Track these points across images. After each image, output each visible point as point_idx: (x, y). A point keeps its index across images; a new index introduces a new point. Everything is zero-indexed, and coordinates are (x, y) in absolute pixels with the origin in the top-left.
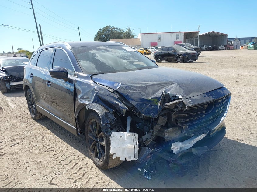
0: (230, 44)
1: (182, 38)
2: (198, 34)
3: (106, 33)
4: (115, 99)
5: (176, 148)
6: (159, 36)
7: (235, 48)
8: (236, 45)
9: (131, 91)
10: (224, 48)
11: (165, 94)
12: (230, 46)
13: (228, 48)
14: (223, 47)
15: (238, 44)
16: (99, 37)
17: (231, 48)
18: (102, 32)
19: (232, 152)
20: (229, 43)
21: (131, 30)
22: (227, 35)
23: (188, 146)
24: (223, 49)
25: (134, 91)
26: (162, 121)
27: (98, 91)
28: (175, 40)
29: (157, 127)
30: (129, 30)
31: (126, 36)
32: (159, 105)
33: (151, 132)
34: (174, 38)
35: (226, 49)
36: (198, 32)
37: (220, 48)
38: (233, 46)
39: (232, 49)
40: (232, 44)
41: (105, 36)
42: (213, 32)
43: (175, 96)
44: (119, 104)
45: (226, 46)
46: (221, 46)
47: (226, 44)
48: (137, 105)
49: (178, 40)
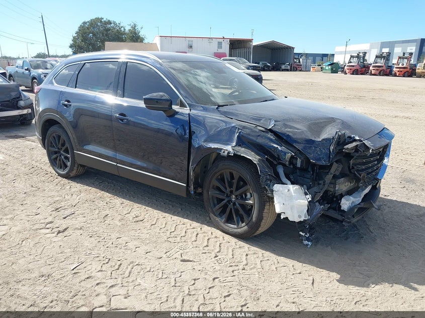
0: (298, 62)
1: (226, 48)
2: (251, 43)
3: (96, 30)
4: (271, 140)
5: (347, 203)
6: (190, 43)
7: (305, 68)
8: (305, 64)
9: (292, 130)
10: (289, 67)
11: (340, 134)
12: (297, 65)
13: (294, 68)
14: (287, 67)
15: (308, 64)
16: (83, 36)
17: (298, 69)
18: (87, 28)
19: (384, 210)
20: (295, 60)
21: (138, 28)
22: (293, 48)
23: (358, 200)
24: (287, 70)
25: (297, 130)
26: (336, 168)
27: (241, 130)
28: (216, 51)
29: (329, 177)
30: (134, 27)
31: (132, 39)
32: (332, 148)
33: (321, 184)
34: (214, 48)
35: (291, 71)
36: (251, 41)
37: (283, 67)
38: (301, 65)
39: (300, 71)
40: (299, 62)
41: (94, 35)
42: (273, 43)
43: (350, 137)
44: (279, 147)
45: (292, 64)
46: (284, 64)
47: (292, 62)
48: (304, 148)
49: (220, 51)
